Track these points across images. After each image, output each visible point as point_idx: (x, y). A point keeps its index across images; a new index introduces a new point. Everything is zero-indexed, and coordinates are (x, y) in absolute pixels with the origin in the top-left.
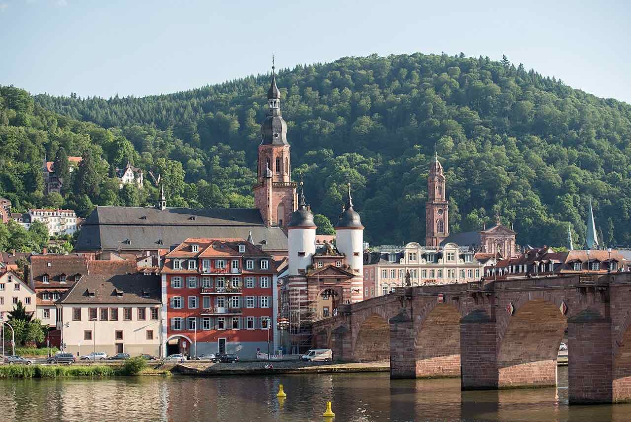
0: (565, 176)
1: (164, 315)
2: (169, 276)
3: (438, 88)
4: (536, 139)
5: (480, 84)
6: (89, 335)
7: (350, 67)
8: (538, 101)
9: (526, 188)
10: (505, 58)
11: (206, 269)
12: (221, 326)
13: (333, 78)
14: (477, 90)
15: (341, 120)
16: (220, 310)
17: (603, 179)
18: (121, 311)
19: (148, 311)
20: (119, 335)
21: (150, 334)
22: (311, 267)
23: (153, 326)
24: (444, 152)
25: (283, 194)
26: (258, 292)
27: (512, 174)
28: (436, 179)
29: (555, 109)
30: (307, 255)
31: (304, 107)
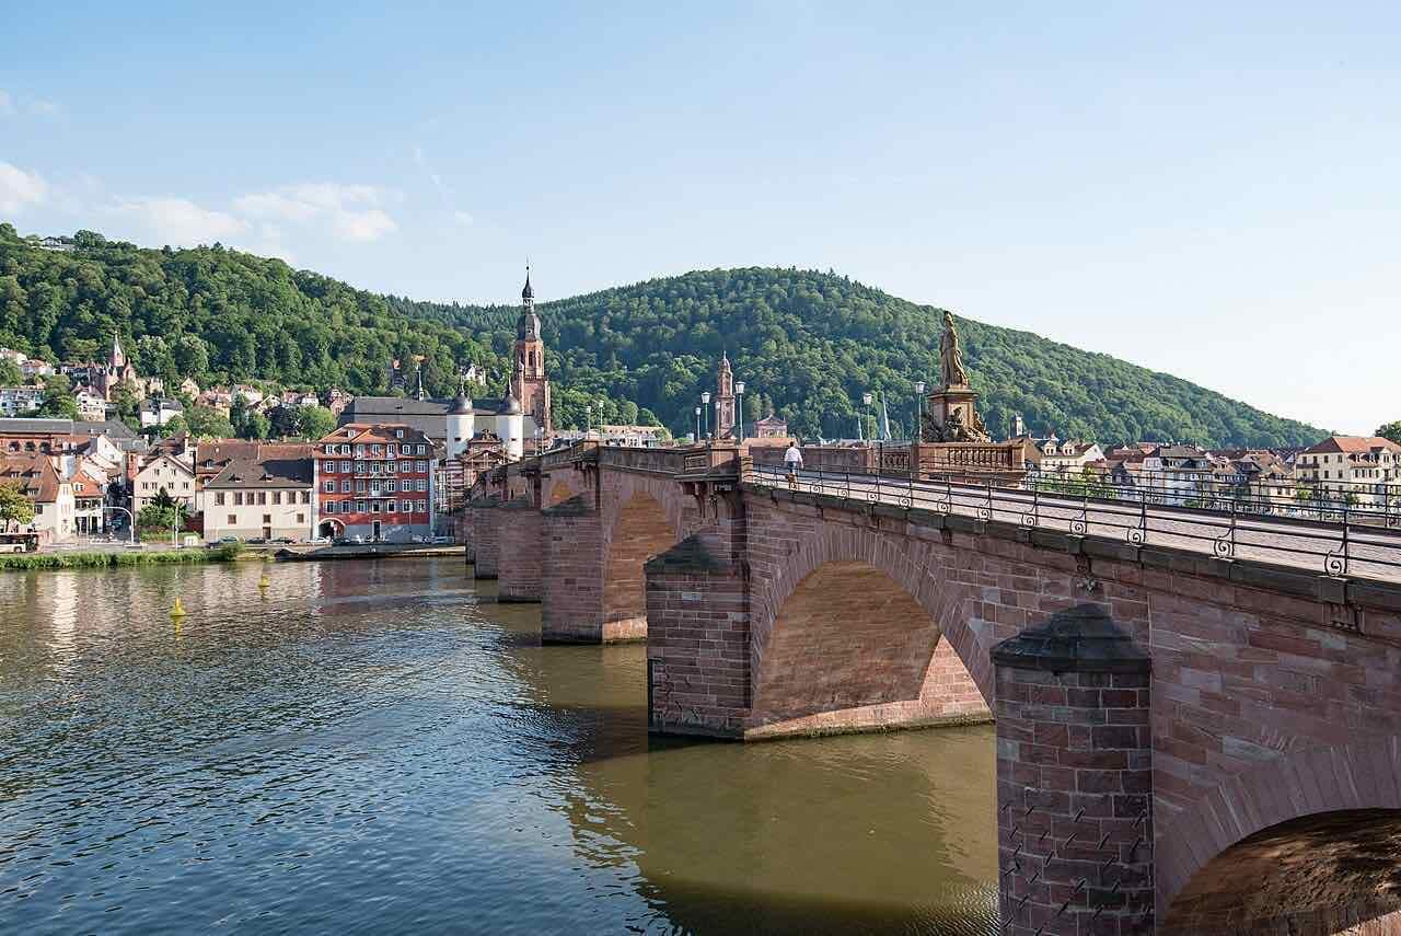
0: (873, 375)
1: (316, 498)
2: (322, 461)
3: (768, 298)
4: (852, 342)
5: (805, 293)
6: (233, 519)
7: (696, 280)
8: (857, 308)
9: (835, 385)
10: (832, 271)
11: (360, 454)
12: (376, 508)
13: (679, 289)
14: (801, 298)
15: (682, 326)
16: (375, 494)
17: (908, 378)
18: (269, 495)
19: (298, 494)
20: (267, 518)
21: (301, 518)
22: (466, 452)
23: (305, 509)
24: (768, 354)
25: (536, 386)
26: (414, 476)
27: (824, 373)
28: (724, 375)
29: (872, 316)
30: (463, 440)
31: (651, 315)
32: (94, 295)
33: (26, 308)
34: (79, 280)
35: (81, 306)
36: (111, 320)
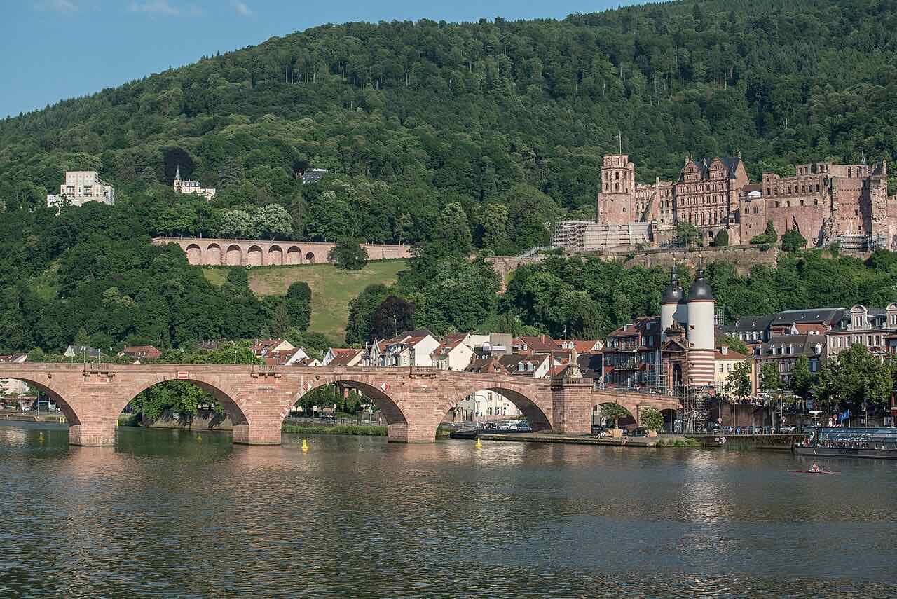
2: (605, 354)
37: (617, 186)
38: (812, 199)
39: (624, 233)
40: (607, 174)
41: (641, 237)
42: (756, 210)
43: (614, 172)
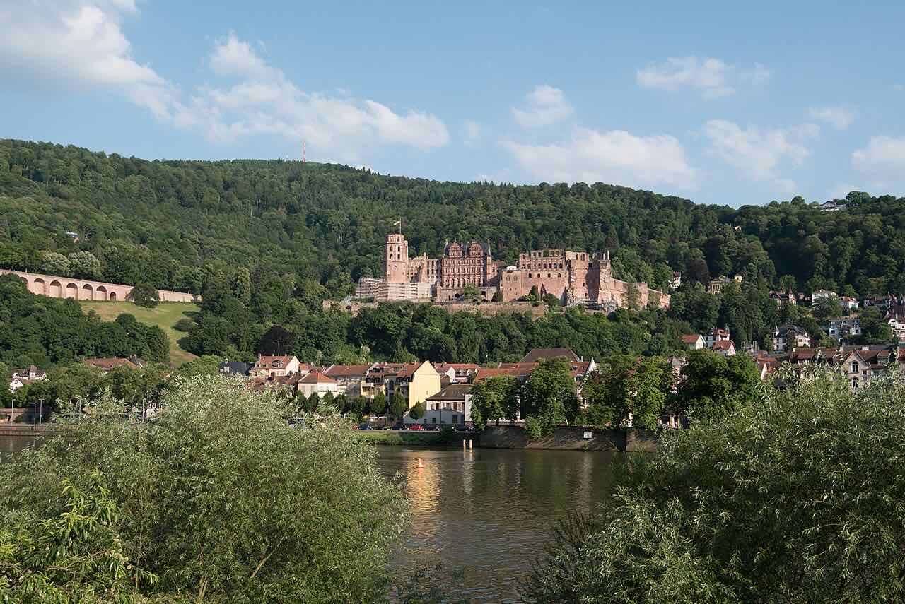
32: (877, 241)
33: (827, 257)
34: (863, 231)
35: (868, 251)
36: (893, 260)
37: (399, 257)
38: (557, 273)
39: (415, 289)
40: (391, 247)
41: (426, 293)
42: (516, 279)
43: (397, 247)
